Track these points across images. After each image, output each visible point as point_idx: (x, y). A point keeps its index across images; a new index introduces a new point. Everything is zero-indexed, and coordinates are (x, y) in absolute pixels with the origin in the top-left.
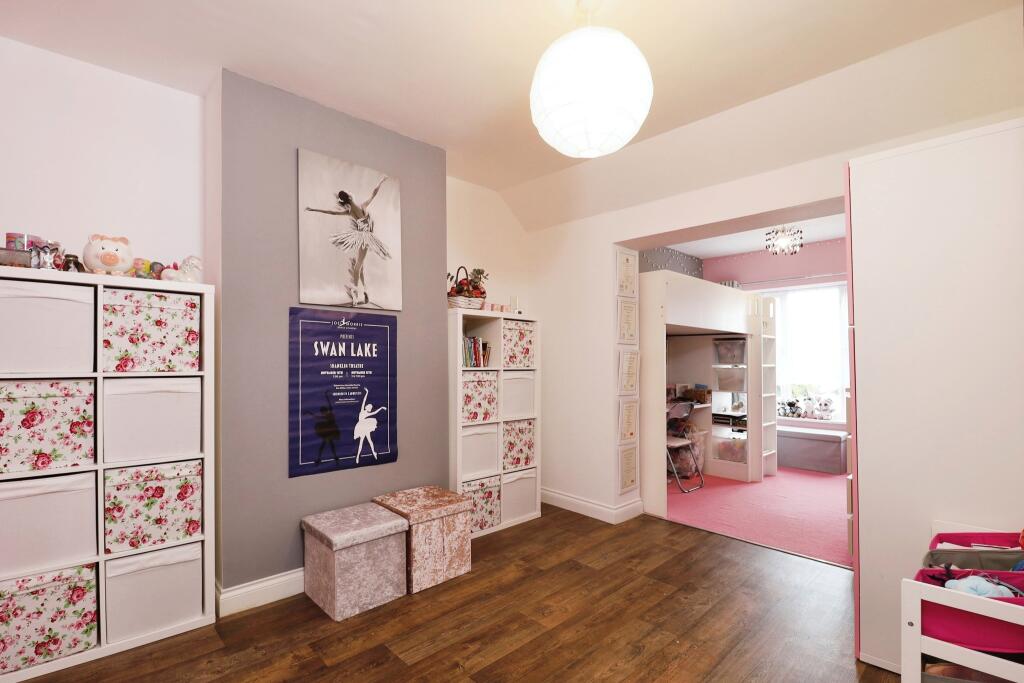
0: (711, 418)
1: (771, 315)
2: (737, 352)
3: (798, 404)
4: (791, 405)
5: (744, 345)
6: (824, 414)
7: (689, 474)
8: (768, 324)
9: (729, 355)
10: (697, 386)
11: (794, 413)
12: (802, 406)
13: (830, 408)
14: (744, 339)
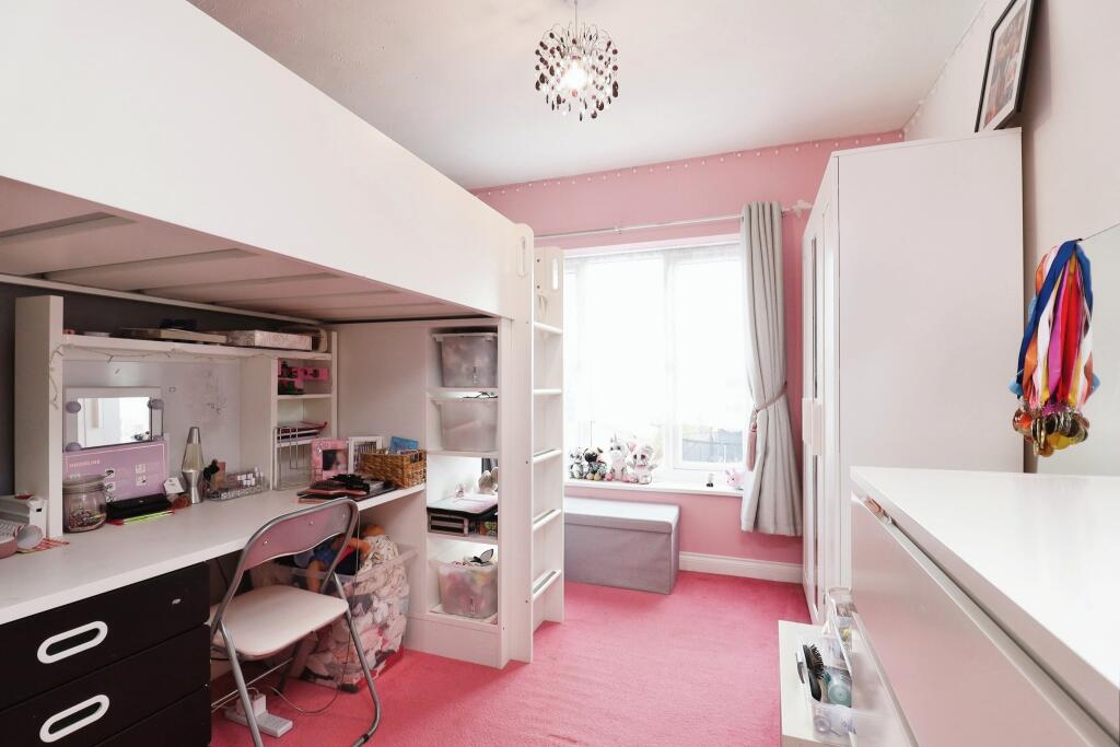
0: (425, 517)
1: (555, 286)
2: (481, 361)
3: (601, 457)
4: (591, 458)
5: (495, 341)
6: (640, 473)
7: (355, 679)
8: (548, 302)
9: (464, 367)
10: (397, 443)
11: (594, 472)
12: (607, 458)
13: (650, 463)
14: (494, 330)
